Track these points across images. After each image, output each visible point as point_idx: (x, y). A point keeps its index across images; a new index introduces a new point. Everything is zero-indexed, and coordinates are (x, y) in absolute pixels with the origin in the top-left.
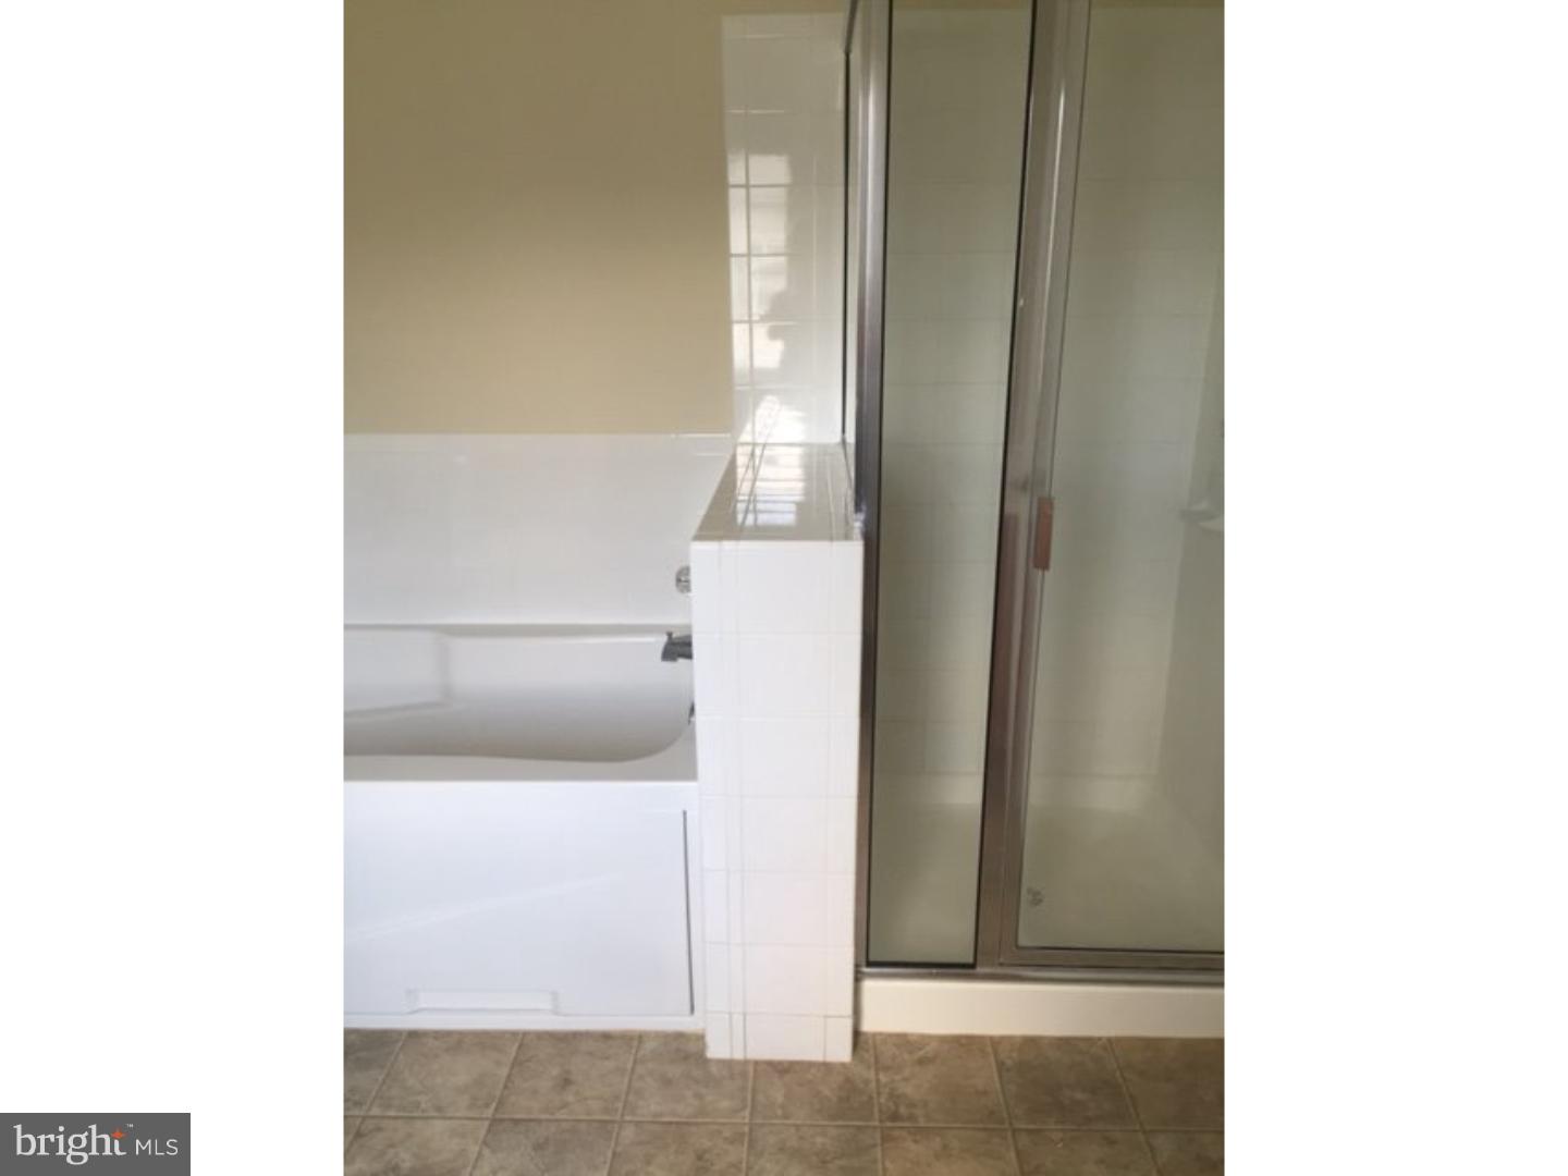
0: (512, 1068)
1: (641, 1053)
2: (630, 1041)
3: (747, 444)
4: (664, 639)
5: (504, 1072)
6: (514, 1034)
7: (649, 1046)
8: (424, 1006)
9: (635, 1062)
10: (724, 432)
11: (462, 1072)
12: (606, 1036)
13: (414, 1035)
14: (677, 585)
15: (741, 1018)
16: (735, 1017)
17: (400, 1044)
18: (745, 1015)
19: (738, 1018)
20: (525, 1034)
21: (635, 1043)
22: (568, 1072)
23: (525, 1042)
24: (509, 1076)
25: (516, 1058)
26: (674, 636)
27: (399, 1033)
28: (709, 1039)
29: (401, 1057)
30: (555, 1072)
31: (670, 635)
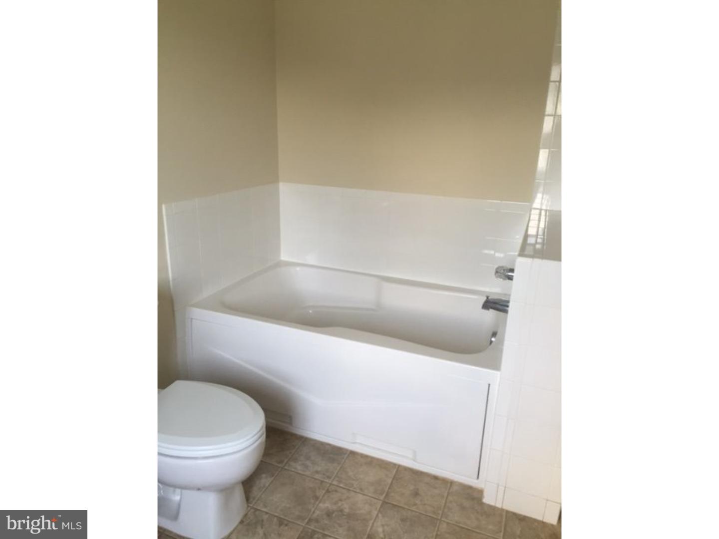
0: (393, 479)
1: (451, 490)
2: (447, 483)
3: (537, 209)
4: (484, 299)
5: (390, 481)
6: (395, 465)
7: (455, 488)
8: (358, 441)
9: (448, 494)
10: (526, 202)
11: (373, 475)
12: (436, 478)
13: (353, 453)
14: (495, 274)
15: (503, 489)
16: (500, 487)
17: (346, 455)
18: (505, 487)
19: (502, 489)
20: (399, 466)
21: (449, 485)
22: (418, 489)
23: (399, 468)
24: (392, 482)
25: (395, 475)
26: (489, 298)
27: (347, 450)
28: (485, 494)
29: (347, 461)
30: (412, 488)
31: (488, 297)
